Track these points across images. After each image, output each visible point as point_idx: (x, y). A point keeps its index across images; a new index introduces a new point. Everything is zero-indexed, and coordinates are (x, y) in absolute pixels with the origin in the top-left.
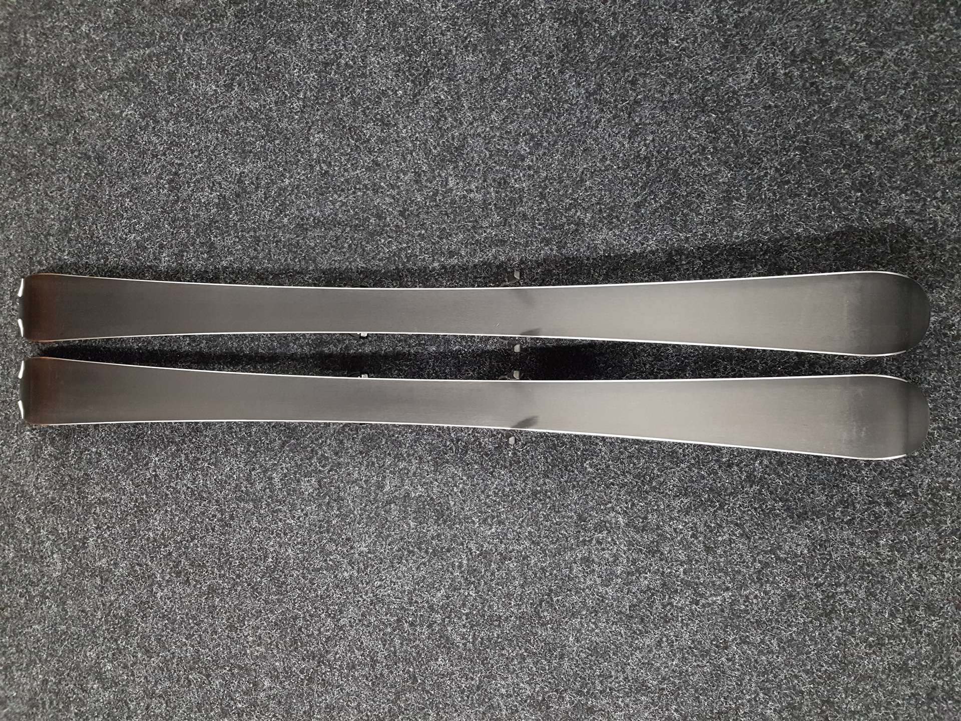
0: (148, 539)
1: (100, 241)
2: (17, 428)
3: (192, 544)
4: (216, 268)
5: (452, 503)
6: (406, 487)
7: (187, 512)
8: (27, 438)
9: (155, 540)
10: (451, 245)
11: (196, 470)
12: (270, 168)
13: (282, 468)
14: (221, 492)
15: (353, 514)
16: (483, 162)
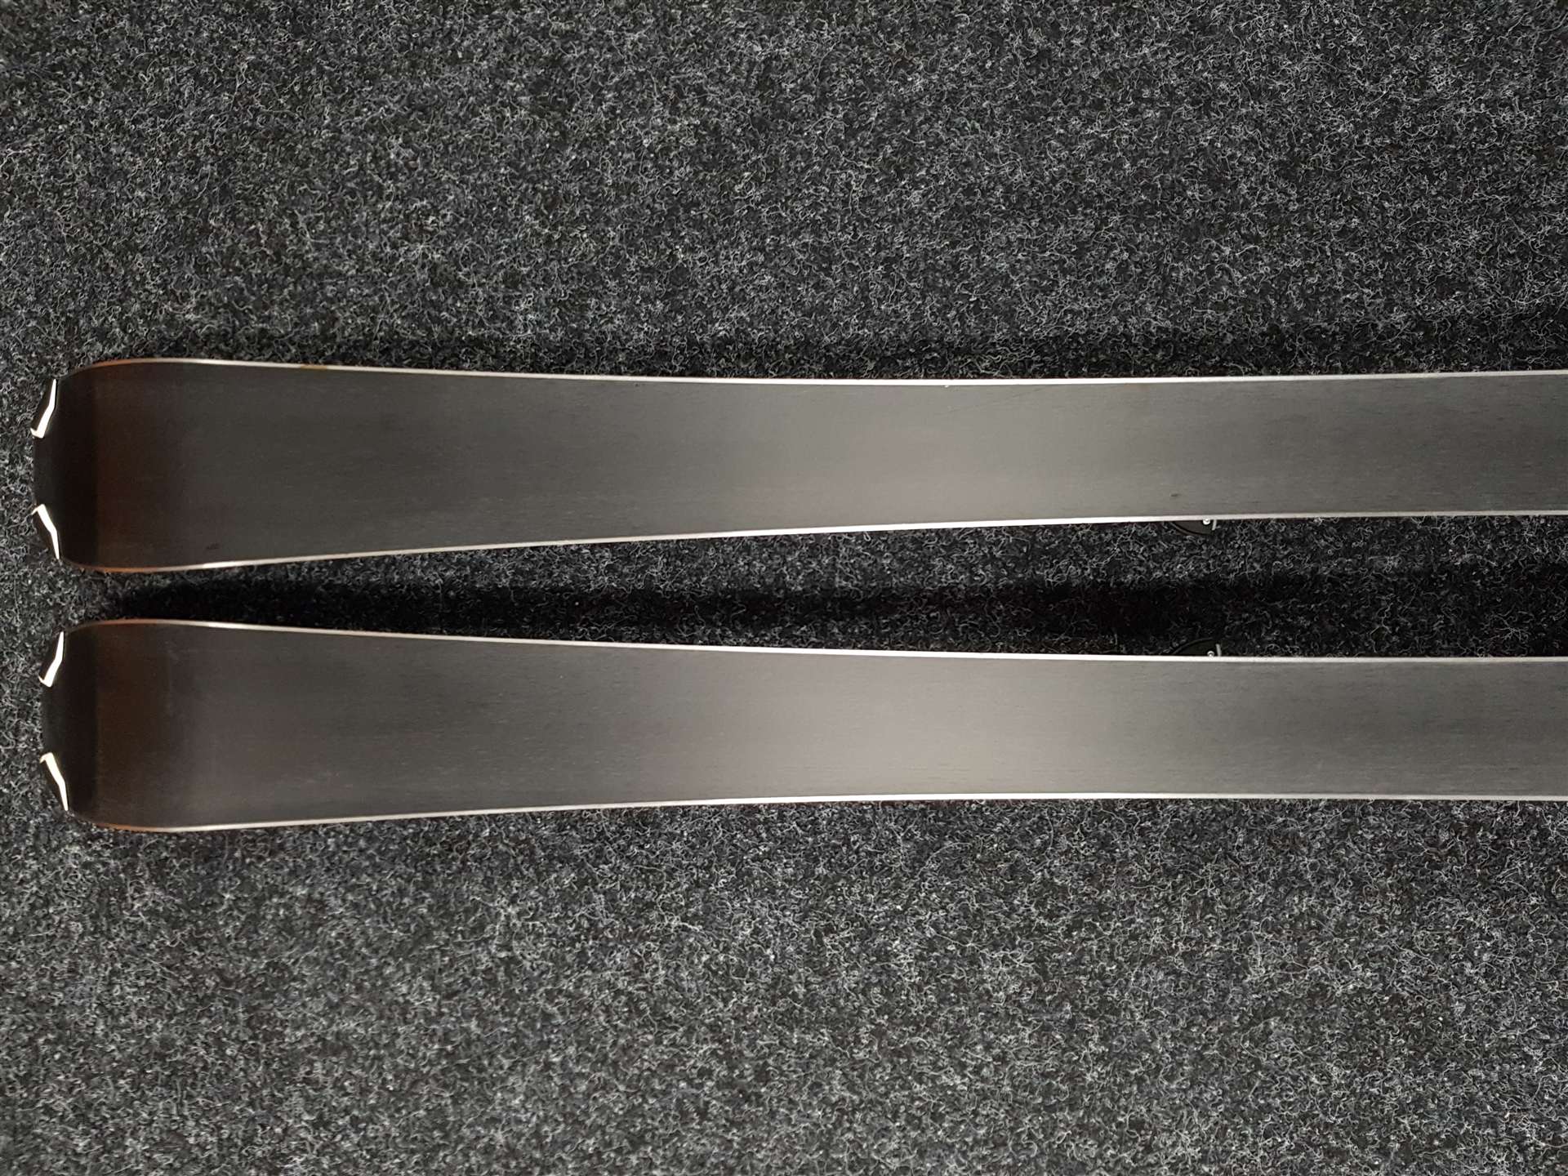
0: (488, 1150)
1: (306, 265)
2: (36, 836)
3: (634, 1160)
4: (691, 343)
5: (1459, 1008)
6: (1316, 968)
7: (615, 1063)
8: (70, 863)
9: (512, 1152)
10: (1444, 257)
11: (643, 939)
12: (860, 43)
13: (918, 925)
14: (725, 1001)
15: (1152, 1052)
16: (1536, 21)
